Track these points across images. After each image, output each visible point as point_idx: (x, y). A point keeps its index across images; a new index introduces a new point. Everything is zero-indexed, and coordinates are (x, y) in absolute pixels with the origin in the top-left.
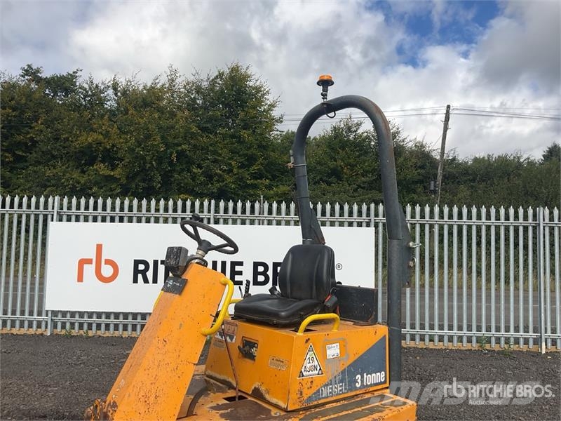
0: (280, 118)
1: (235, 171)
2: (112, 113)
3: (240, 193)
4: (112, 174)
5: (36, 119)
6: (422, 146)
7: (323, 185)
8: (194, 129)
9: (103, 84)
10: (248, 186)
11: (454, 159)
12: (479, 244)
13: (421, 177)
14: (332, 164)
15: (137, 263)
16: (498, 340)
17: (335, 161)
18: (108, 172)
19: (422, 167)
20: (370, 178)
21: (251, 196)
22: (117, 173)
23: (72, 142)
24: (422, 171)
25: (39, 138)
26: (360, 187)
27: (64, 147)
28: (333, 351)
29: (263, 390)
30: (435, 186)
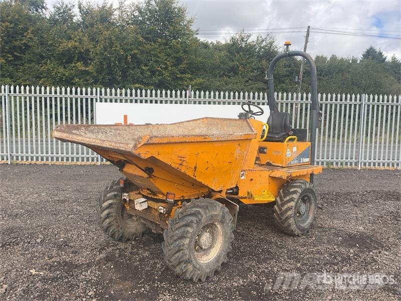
0: (197, 31)
1: (170, 68)
3: (172, 83)
4: (87, 69)
7: (226, 78)
8: (141, 39)
9: (70, 3)
10: (177, 79)
13: (288, 73)
14: (231, 64)
16: (337, 164)
17: (233, 61)
18: (83, 68)
19: (289, 66)
20: (255, 73)
21: (180, 85)
22: (90, 68)
23: (56, 47)
24: (289, 69)
25: (30, 44)
26: (250, 79)
27: (48, 50)
28: (295, 149)
29: (271, 162)
30: (298, 79)
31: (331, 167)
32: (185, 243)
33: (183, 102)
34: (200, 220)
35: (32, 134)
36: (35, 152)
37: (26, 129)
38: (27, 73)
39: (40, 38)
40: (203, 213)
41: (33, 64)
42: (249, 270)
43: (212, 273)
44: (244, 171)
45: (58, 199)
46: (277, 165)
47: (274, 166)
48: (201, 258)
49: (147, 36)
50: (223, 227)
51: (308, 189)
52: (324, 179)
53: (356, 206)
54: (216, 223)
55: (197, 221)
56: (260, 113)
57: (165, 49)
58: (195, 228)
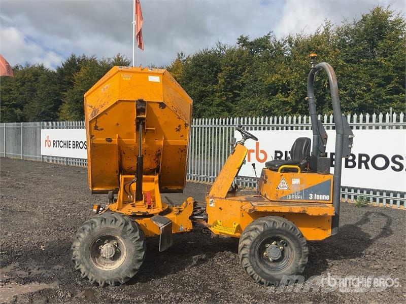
2: (289, 59)
15: (276, 152)
18: (284, 99)
22: (289, 99)
23: (264, 82)
28: (296, 181)
29: (266, 194)
44: (214, 198)
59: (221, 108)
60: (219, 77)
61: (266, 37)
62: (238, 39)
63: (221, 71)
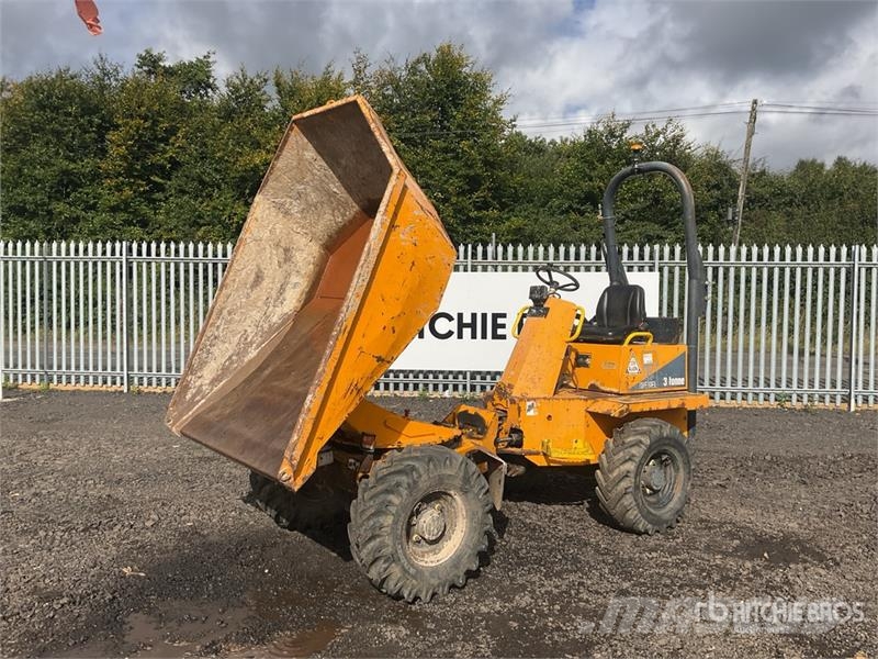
0: (512, 121)
1: (454, 200)
5: (172, 131)
6: (717, 156)
7: (573, 216)
9: (258, 76)
10: (469, 220)
11: (763, 173)
12: (792, 294)
13: (715, 201)
14: (585, 185)
16: (800, 398)
17: (591, 180)
19: (717, 187)
20: (641, 204)
21: (475, 233)
23: (230, 163)
24: (716, 193)
25: (182, 159)
26: (628, 217)
27: (216, 170)
28: (648, 359)
29: (598, 384)
30: (734, 214)
31: (788, 404)
32: (386, 524)
33: (461, 268)
34: (415, 482)
35: (178, 336)
36: (173, 369)
37: (168, 327)
38: (174, 217)
39: (201, 147)
40: (421, 470)
41: (186, 197)
42: (523, 588)
43: (444, 586)
44: (534, 399)
45: (200, 455)
46: (608, 389)
47: (603, 392)
48: (423, 556)
49: (408, 135)
50: (466, 502)
51: (667, 438)
52: (760, 429)
53: (805, 483)
54: (452, 492)
55: (409, 484)
56: (573, 287)
57: (446, 160)
58: (405, 497)
59: (122, 216)
60: (112, 142)
61: (201, 61)
62: (141, 57)
63: (117, 127)
